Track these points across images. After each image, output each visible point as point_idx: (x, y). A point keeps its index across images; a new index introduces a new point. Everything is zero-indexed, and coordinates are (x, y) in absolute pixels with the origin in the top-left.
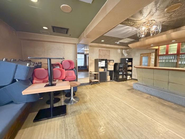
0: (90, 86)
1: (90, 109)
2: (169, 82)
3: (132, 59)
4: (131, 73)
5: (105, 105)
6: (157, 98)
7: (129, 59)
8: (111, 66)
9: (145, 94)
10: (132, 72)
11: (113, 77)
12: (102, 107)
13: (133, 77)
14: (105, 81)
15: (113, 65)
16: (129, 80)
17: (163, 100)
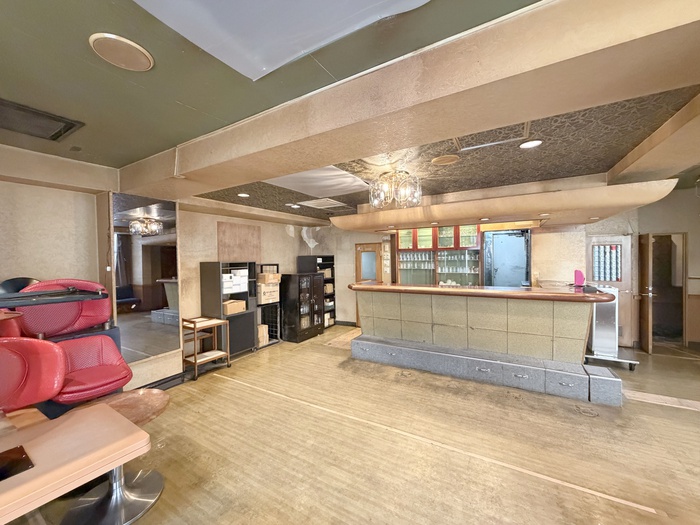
0: (189, 388)
1: (240, 505)
2: (433, 325)
3: (331, 258)
4: (332, 303)
5: (295, 454)
6: (416, 373)
7: (325, 258)
8: (271, 288)
9: (389, 368)
10: (334, 300)
11: (279, 325)
12: (285, 469)
13: (340, 317)
14: (251, 351)
15: (275, 284)
16: (330, 326)
17: (429, 375)
